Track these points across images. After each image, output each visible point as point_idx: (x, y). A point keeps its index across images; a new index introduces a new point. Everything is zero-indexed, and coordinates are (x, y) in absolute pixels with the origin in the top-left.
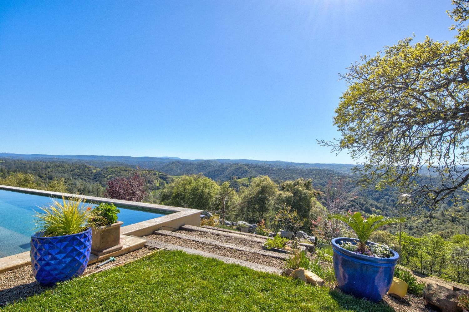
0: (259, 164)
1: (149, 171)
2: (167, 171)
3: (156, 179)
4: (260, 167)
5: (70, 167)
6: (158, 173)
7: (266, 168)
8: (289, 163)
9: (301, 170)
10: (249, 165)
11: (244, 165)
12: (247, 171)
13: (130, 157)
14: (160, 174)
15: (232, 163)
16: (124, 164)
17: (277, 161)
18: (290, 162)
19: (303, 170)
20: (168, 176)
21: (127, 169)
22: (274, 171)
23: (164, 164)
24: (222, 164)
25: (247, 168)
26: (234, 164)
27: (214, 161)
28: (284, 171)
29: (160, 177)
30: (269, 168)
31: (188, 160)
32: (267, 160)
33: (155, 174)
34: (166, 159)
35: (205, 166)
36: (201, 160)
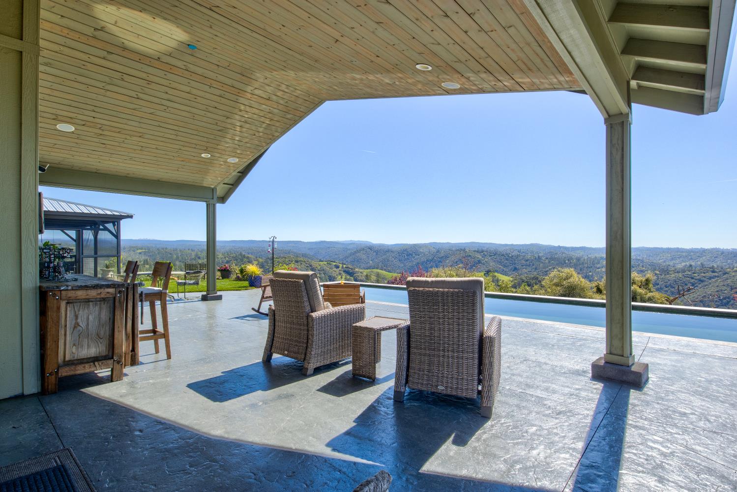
0: (501, 249)
1: (329, 263)
2: (353, 262)
3: (340, 274)
4: (503, 255)
5: (225, 258)
6: (341, 265)
7: (512, 256)
8: (554, 247)
9: (578, 259)
10: (483, 251)
11: (474, 251)
12: (479, 262)
13: (301, 241)
14: (344, 266)
15: (454, 249)
16: (292, 252)
17: (532, 245)
18: (556, 245)
19: (582, 259)
20: (357, 270)
21: (299, 259)
22: (527, 261)
23: (349, 252)
24: (438, 251)
25: (480, 257)
26: (457, 250)
27: (425, 245)
28: (547, 261)
29: (344, 271)
30: (518, 256)
31: (383, 245)
32: (514, 244)
33: (337, 267)
34: (351, 244)
35: (411, 255)
36: (404, 245)
